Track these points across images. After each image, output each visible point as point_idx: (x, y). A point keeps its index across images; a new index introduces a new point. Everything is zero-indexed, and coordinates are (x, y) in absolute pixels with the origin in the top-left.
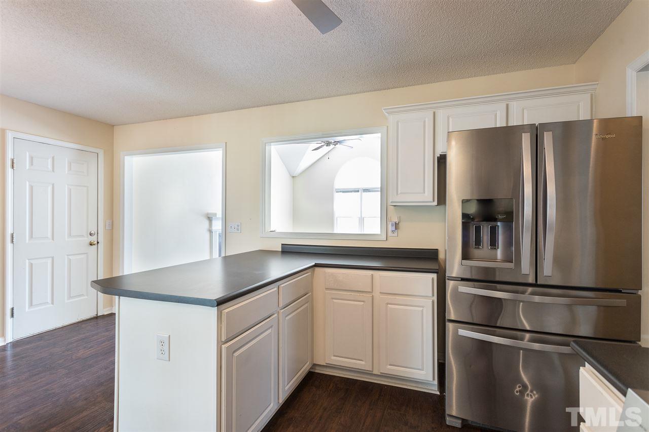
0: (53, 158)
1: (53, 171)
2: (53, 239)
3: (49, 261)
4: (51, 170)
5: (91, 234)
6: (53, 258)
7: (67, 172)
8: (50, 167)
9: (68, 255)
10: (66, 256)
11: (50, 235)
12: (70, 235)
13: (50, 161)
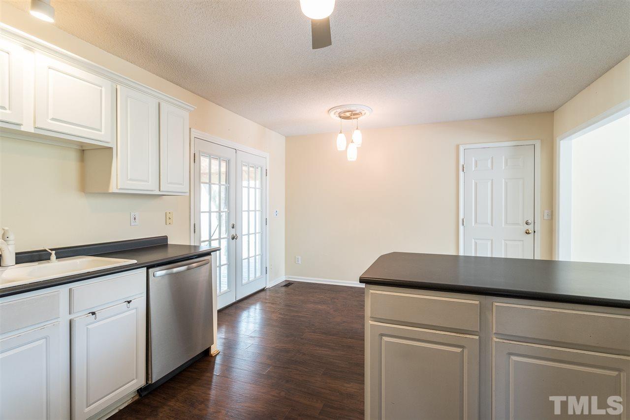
0: (492, 158)
1: (492, 168)
2: (492, 225)
3: (489, 243)
4: (491, 168)
5: (527, 223)
6: (492, 240)
7: (503, 168)
8: (489, 165)
9: (505, 240)
10: (503, 241)
11: (489, 221)
12: (506, 223)
13: (490, 161)
